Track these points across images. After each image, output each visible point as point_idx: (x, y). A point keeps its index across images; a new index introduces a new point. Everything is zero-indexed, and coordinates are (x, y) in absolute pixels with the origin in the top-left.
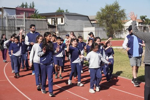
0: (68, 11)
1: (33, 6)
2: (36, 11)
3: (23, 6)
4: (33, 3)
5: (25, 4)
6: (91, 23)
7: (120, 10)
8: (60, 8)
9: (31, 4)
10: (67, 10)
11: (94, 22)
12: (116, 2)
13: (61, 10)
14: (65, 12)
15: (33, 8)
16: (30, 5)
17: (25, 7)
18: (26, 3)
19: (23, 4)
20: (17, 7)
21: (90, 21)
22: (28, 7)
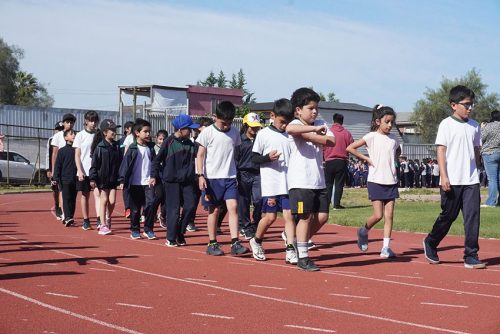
0: (335, 98)
1: (241, 83)
2: (250, 96)
3: (211, 80)
4: (241, 74)
5: (217, 76)
6: (401, 134)
7: (486, 96)
9: (234, 76)
10: (332, 95)
11: (408, 131)
12: (473, 71)
14: (327, 99)
15: (240, 87)
16: (232, 80)
17: (216, 85)
18: (222, 72)
19: (212, 74)
21: (399, 126)
22: (227, 84)
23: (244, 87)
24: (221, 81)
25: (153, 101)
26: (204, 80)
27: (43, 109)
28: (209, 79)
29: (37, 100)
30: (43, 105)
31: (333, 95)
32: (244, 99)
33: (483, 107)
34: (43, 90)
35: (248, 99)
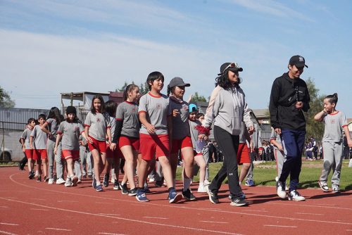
1: (147, 90)
6: (260, 124)
7: (318, 97)
8: (196, 94)
11: (265, 122)
12: (309, 80)
13: (199, 96)
14: (208, 100)
19: (126, 84)
20: (111, 92)
21: (258, 119)
25: (85, 103)
26: (121, 88)
27: (7, 109)
29: (3, 103)
30: (7, 106)
33: (317, 105)
34: (7, 96)
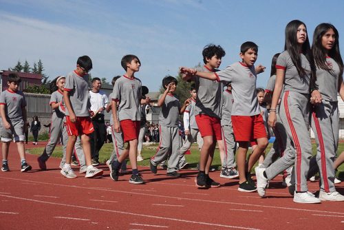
0: (107, 81)
1: (40, 70)
2: (46, 79)
3: (19, 67)
4: (40, 63)
5: (23, 64)
11: (156, 105)
15: (40, 73)
16: (34, 68)
17: (22, 71)
18: (26, 62)
19: (19, 63)
20: (4, 71)
22: (31, 70)
23: (43, 72)
24: (26, 68)
26: (14, 67)
28: (17, 67)
31: (105, 79)
32: (43, 81)
35: (45, 81)
